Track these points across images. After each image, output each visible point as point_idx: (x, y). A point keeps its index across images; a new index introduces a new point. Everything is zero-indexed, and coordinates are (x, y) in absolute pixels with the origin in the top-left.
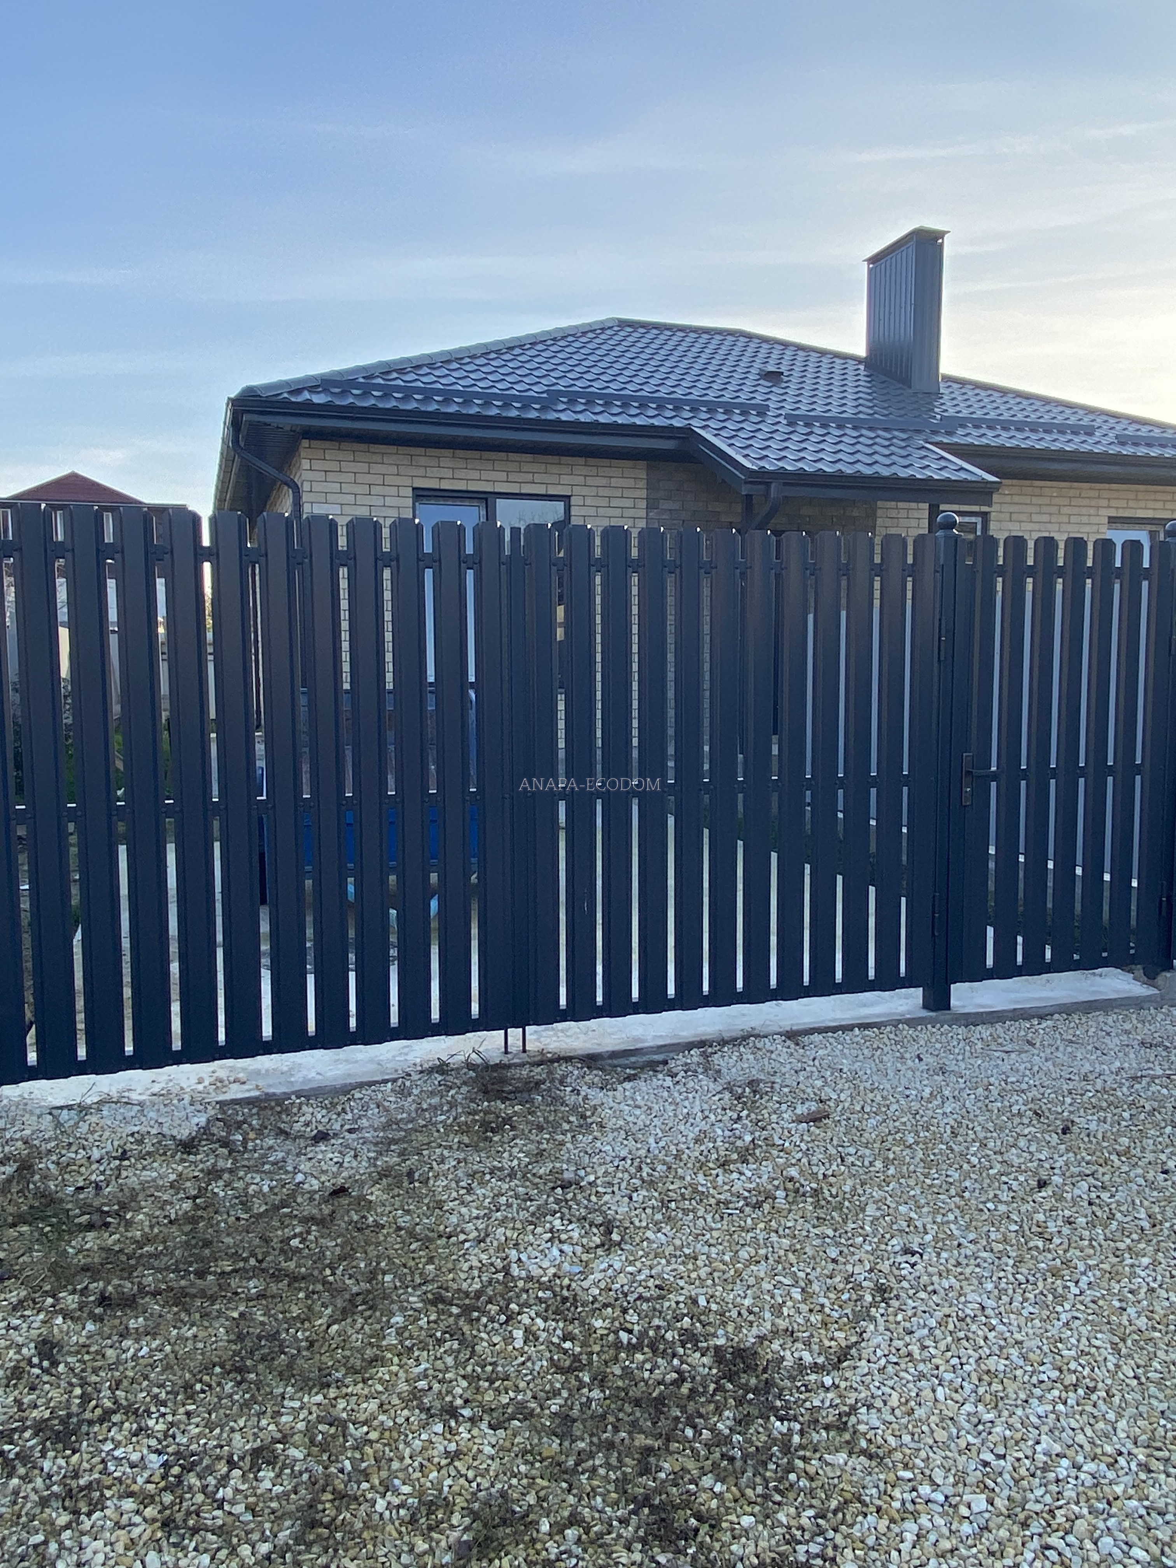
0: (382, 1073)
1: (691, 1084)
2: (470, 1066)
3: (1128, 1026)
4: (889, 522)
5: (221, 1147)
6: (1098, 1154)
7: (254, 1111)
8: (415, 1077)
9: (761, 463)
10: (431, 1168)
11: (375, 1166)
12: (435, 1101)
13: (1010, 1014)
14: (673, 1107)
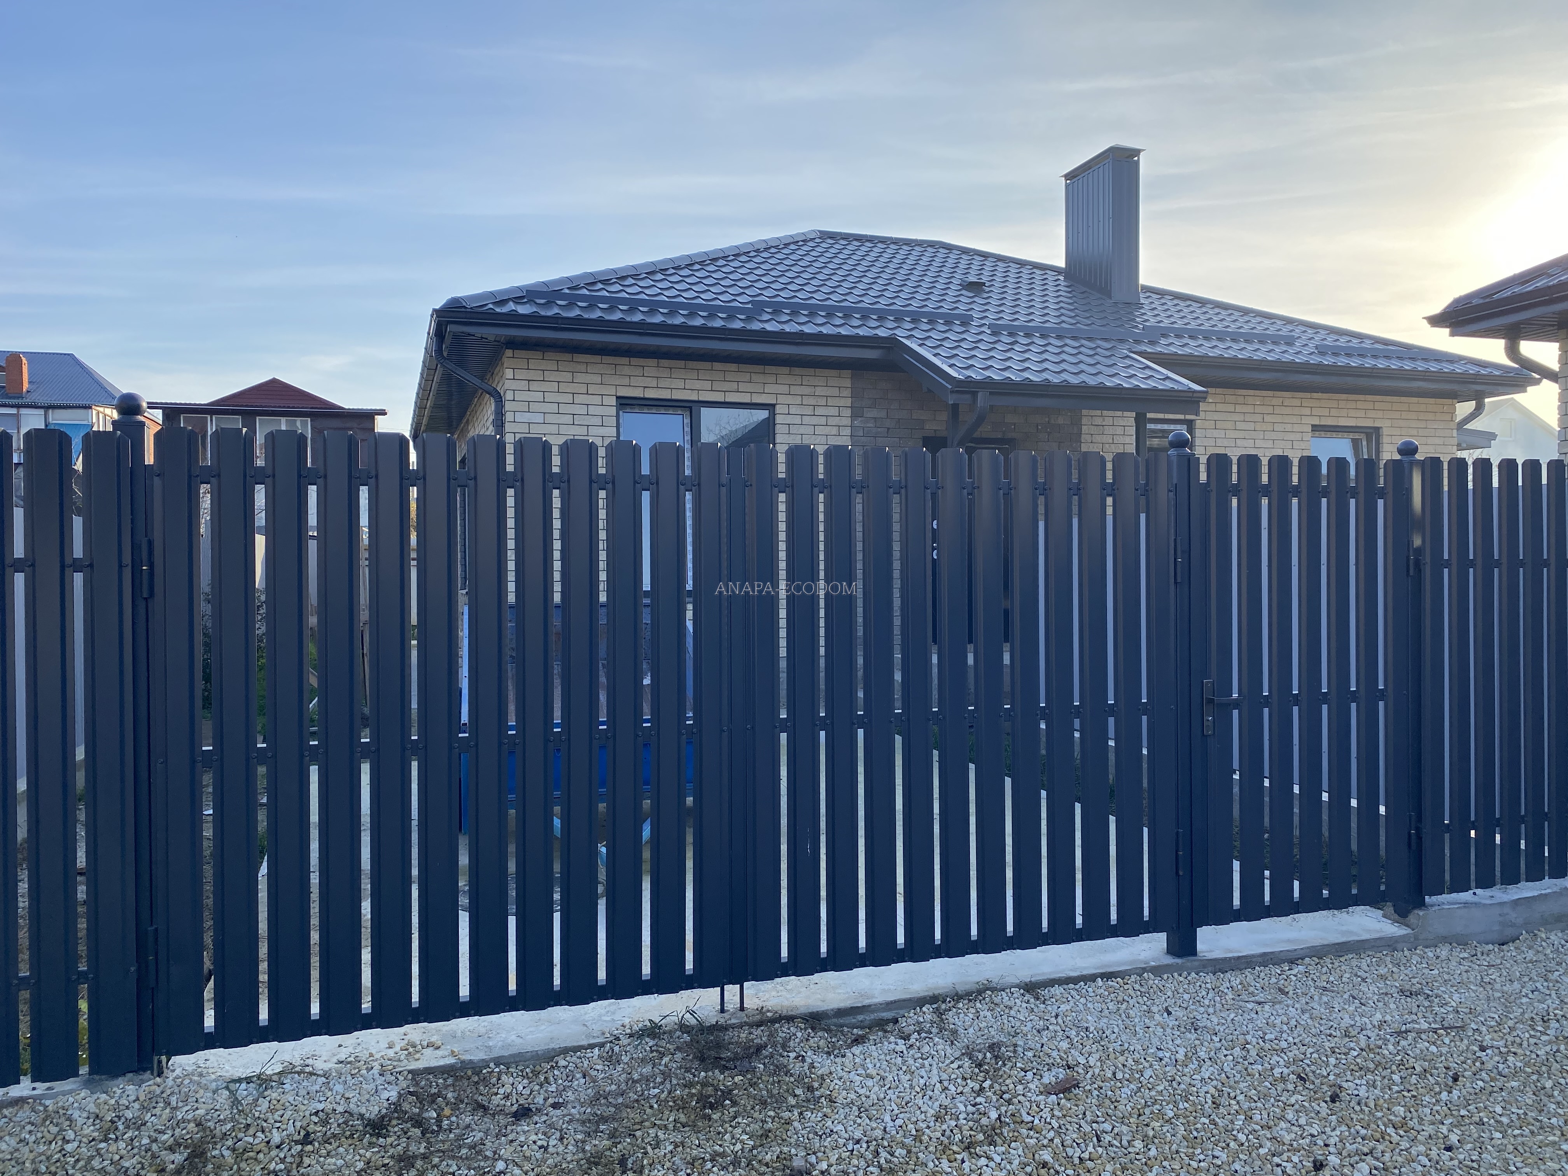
0: (588, 1036)
1: (926, 1049)
2: (683, 1027)
3: (1383, 971)
4: (1093, 430)
5: (413, 1126)
6: (1373, 1126)
7: (450, 1081)
8: (625, 1041)
9: (968, 373)
10: (646, 1153)
11: (584, 1150)
12: (647, 1070)
13: (1260, 959)
14: (908, 1077)
